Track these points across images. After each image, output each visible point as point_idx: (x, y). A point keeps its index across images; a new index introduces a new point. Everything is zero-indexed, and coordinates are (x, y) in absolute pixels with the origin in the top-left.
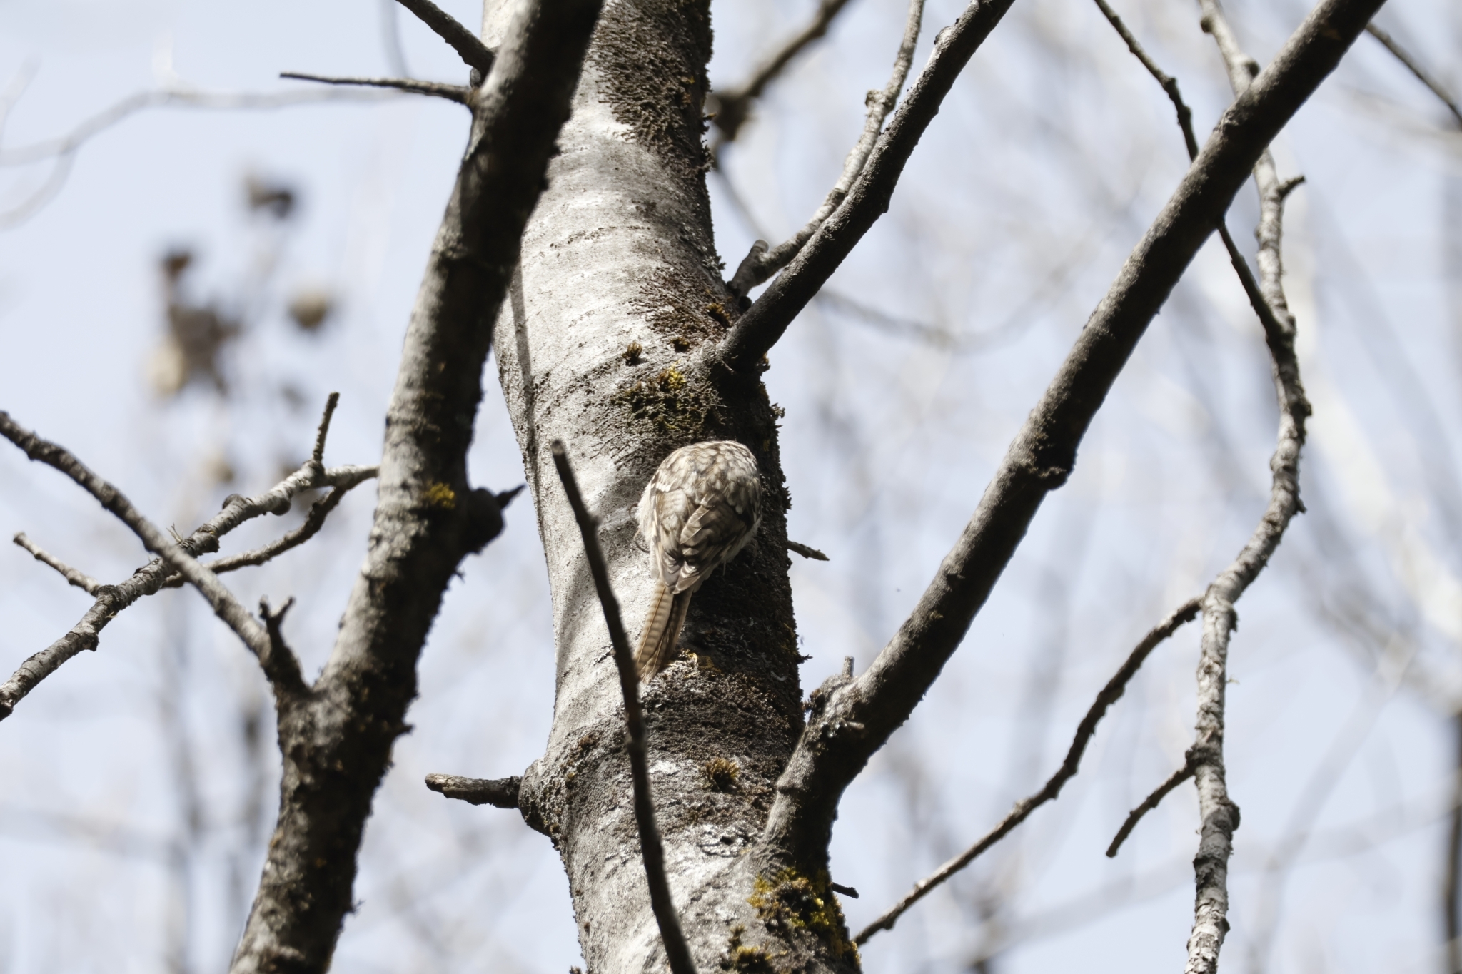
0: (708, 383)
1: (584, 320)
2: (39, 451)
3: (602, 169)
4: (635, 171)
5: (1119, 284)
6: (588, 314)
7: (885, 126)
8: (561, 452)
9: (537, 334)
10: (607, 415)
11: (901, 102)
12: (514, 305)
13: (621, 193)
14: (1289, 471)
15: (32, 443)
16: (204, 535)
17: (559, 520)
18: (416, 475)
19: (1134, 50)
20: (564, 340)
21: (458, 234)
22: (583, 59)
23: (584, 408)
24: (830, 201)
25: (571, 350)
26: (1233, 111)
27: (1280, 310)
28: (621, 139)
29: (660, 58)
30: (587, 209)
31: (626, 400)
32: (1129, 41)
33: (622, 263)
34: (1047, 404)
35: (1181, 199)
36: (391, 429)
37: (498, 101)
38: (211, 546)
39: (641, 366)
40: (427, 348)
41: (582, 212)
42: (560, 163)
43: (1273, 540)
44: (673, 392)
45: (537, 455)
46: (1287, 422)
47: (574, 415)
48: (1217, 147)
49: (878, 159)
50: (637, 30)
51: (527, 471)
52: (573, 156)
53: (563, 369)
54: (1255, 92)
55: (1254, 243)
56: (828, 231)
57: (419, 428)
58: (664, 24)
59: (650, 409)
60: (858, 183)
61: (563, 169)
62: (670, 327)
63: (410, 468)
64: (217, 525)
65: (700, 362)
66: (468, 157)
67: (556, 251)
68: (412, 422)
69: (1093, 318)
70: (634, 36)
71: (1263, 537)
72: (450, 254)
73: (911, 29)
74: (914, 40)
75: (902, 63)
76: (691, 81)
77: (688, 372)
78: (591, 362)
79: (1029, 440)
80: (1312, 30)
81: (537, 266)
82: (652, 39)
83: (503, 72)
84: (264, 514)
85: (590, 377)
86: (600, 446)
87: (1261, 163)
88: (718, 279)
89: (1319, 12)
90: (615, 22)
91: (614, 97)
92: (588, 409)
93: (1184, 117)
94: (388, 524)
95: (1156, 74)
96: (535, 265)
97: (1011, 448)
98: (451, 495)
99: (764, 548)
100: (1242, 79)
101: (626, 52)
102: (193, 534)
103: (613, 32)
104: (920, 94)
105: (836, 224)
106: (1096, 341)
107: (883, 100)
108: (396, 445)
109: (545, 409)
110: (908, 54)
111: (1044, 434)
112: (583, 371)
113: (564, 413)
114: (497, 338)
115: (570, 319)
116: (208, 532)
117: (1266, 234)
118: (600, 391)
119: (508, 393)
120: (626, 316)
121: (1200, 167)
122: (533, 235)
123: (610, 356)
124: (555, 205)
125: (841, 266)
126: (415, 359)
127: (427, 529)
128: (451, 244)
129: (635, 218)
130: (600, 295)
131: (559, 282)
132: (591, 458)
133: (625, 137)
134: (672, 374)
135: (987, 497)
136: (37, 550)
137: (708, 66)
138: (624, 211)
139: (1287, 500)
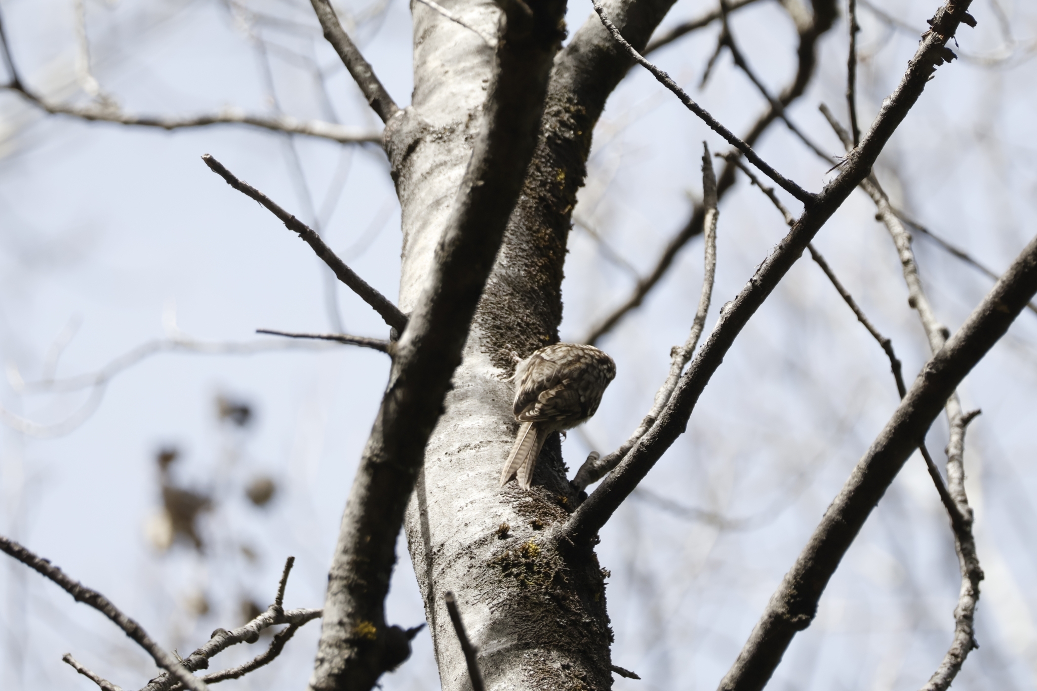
0: (557, 553)
1: (469, 507)
2: (82, 595)
3: (483, 400)
4: (506, 402)
5: (849, 485)
6: (472, 503)
7: (684, 371)
8: (452, 600)
9: (435, 516)
10: (484, 575)
11: (696, 355)
12: (419, 495)
13: (496, 417)
14: (967, 619)
15: (77, 590)
16: (198, 656)
17: (449, 649)
18: (349, 615)
19: (861, 319)
20: (454, 521)
21: (380, 445)
22: (471, 322)
23: (468, 569)
24: (644, 424)
25: (459, 528)
26: (932, 363)
27: (962, 504)
28: (497, 379)
29: (525, 322)
30: (472, 428)
31: (498, 564)
32: (857, 312)
33: (496, 467)
34: (797, 570)
35: (894, 425)
36: (332, 583)
37: (410, 351)
38: (203, 664)
39: (509, 540)
40: (358, 526)
41: (468, 430)
42: (453, 396)
43: (955, 668)
44: (531, 559)
45: (434, 602)
46: (966, 584)
47: (461, 574)
48: (920, 388)
49: (679, 395)
50: (509, 301)
51: (427, 614)
52: (462, 390)
53: (453, 541)
54: (948, 349)
55: (945, 458)
56: (643, 445)
57: (352, 582)
58: (528, 297)
59: (515, 570)
60: (664, 411)
61: (455, 400)
62: (530, 513)
63: (345, 611)
64: (207, 649)
65: (551, 537)
66: (388, 391)
67: (449, 458)
68: (346, 578)
69: (831, 509)
70: (507, 306)
71: (948, 665)
72: (375, 459)
73: (704, 303)
74: (706, 311)
75: (697, 327)
76: (547, 338)
77: (542, 544)
78: (474, 537)
79: (784, 595)
80: (989, 306)
81: (436, 468)
82: (519, 308)
83: (415, 330)
84: (241, 642)
85: (473, 547)
86: (479, 596)
87: (951, 400)
88: (564, 478)
89: (994, 293)
90: (493, 296)
91: (492, 349)
92: (471, 570)
93: (896, 367)
94: (329, 650)
95: (877, 336)
96: (434, 468)
97: (771, 600)
98: (374, 630)
99: (595, 670)
100: (937, 340)
101: (501, 317)
102: (191, 655)
103: (492, 303)
104: (709, 349)
105: (648, 440)
106: (833, 525)
107: (683, 353)
108: (335, 594)
109: (440, 569)
110: (700, 321)
111: (795, 591)
112: (468, 543)
113: (453, 573)
114: (407, 519)
115: (459, 506)
116: (201, 655)
117: (953, 451)
118: (480, 557)
119: (414, 558)
120: (499, 504)
121: (908, 402)
122: (433, 446)
123: (487, 532)
124: (449, 425)
125: (651, 470)
126: (350, 533)
127: (357, 654)
128: (376, 452)
129: (506, 435)
130: (480, 489)
131: (451, 480)
132: (473, 605)
133: (500, 377)
134: (531, 545)
135: (754, 635)
136: (79, 667)
137: (559, 328)
138: (498, 430)
139: (965, 639)
